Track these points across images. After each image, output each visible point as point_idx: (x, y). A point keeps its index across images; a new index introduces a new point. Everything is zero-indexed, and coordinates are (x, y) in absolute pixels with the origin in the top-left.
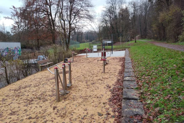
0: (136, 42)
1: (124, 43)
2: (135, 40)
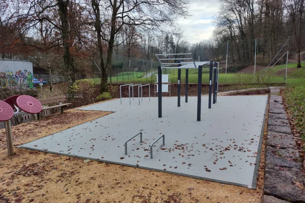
0: (299, 66)
1: (266, 69)
2: (299, 62)
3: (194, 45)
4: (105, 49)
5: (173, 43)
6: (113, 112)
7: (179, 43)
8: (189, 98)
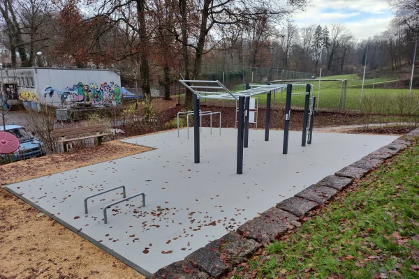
3: (364, 41)
4: (192, 62)
5: (327, 38)
6: (155, 149)
7: (337, 39)
8: (272, 132)
